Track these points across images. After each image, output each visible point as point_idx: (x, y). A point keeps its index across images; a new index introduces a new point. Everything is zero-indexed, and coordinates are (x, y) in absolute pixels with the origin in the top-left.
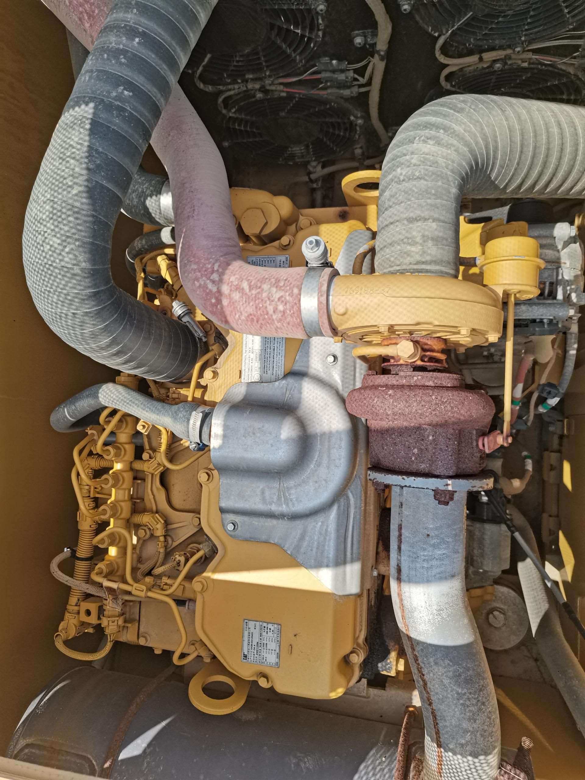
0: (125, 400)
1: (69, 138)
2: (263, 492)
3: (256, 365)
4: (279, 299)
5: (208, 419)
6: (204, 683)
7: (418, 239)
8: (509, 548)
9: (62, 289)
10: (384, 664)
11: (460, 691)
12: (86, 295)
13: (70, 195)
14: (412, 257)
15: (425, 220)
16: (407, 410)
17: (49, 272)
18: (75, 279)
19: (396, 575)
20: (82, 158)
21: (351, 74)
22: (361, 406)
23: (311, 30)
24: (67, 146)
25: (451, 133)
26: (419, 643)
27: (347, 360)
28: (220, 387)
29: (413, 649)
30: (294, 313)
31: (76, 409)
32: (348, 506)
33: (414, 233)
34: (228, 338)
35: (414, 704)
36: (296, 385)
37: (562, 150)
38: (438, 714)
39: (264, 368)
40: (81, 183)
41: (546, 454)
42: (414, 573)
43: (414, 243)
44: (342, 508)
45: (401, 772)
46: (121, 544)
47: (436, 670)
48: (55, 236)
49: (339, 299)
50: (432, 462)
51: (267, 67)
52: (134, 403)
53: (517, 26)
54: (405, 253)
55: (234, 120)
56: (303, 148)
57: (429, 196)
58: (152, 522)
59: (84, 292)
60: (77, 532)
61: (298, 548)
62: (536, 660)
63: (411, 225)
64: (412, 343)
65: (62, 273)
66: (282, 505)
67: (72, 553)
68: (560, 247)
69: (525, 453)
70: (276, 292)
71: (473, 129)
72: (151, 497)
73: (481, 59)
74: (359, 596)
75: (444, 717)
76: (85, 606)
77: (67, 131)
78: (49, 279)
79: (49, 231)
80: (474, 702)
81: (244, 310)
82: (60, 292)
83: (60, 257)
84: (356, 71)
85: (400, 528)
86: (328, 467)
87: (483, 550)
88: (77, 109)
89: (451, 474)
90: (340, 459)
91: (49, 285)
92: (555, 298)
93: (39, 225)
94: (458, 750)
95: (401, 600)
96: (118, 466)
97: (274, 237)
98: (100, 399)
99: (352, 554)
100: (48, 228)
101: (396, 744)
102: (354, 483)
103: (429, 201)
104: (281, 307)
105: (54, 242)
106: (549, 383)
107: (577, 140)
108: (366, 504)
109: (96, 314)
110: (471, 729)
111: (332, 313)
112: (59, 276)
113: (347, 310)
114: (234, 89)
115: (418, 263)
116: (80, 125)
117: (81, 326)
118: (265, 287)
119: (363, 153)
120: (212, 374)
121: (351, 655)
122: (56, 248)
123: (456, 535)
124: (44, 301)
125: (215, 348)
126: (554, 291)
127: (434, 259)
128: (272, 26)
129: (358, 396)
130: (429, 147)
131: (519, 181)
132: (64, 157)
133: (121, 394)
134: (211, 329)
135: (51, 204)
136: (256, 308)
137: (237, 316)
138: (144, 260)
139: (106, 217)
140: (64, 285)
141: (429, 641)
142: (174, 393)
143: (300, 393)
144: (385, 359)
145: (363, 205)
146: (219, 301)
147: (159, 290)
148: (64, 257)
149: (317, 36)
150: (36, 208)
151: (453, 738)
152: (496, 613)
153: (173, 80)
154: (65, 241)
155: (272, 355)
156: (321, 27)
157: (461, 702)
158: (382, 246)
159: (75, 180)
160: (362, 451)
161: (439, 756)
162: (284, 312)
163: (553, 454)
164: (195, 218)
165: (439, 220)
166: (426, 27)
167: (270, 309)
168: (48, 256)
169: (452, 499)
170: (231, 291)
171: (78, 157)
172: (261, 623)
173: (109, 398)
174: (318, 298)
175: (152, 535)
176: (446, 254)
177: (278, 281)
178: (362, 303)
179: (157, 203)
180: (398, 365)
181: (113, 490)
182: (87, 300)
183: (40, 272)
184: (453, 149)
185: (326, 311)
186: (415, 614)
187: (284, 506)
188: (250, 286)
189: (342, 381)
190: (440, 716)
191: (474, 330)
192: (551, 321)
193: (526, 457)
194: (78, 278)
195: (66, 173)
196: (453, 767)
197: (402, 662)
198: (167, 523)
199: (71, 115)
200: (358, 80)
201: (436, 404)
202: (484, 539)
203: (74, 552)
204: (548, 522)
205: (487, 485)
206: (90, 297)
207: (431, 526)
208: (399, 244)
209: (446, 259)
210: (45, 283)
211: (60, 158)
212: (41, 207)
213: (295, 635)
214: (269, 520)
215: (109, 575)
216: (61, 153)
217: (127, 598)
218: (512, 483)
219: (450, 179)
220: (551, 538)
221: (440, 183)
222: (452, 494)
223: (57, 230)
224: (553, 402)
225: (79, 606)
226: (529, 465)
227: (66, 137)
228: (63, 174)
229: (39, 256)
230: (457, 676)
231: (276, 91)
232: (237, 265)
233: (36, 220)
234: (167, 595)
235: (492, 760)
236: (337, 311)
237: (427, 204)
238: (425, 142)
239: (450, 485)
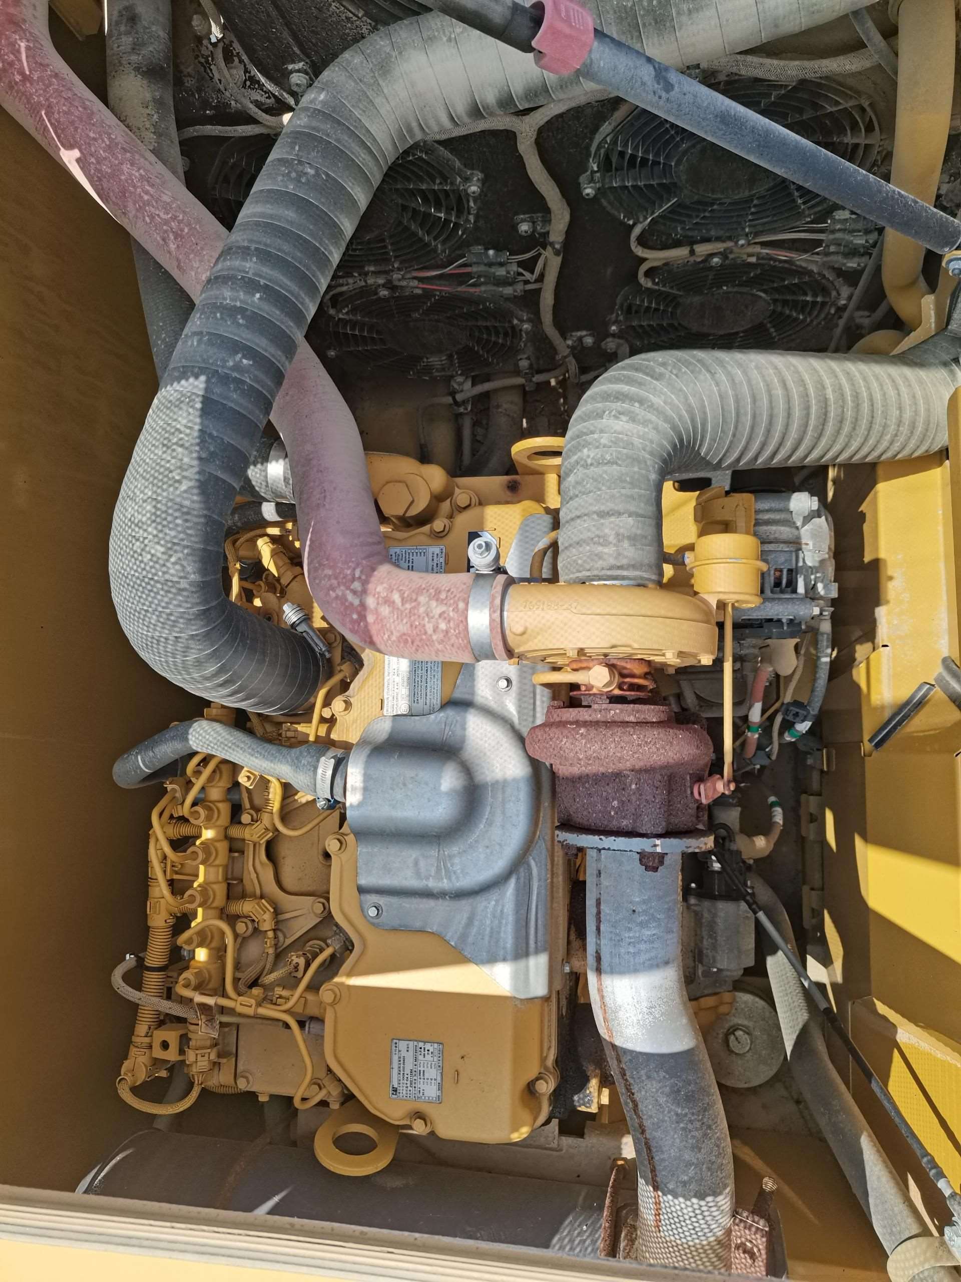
0: (226, 743)
1: (175, 420)
2: (416, 863)
3: (404, 691)
4: (440, 615)
5: (341, 767)
6: (334, 1134)
7: (612, 539)
8: (753, 936)
9: (163, 608)
10: (581, 1096)
11: (679, 1111)
12: (193, 614)
13: (178, 492)
14: (604, 560)
15: (620, 514)
16: (603, 753)
17: (149, 587)
18: (182, 596)
19: (595, 964)
20: (192, 445)
21: (514, 268)
22: (546, 748)
23: (460, 212)
24: (173, 430)
25: (649, 406)
26: (626, 1051)
27: (525, 684)
28: (355, 721)
29: (619, 1061)
30: (459, 633)
31: (155, 757)
32: (530, 879)
33: (607, 531)
34: (364, 656)
35: (624, 1156)
36: (458, 718)
37: (789, 415)
38: (653, 1144)
39: (413, 696)
40: (192, 477)
41: (804, 797)
42: (617, 960)
43: (606, 544)
44: (522, 879)
45: (608, 1242)
46: (214, 945)
47: (649, 1086)
48: (158, 543)
49: (516, 616)
50: (637, 816)
51: (396, 257)
52: (238, 746)
53: (738, 216)
54: (596, 555)
55: (345, 322)
56: (444, 358)
57: (624, 485)
58: (256, 910)
59: (191, 611)
60: (145, 931)
61: (464, 937)
62: (798, 1102)
63: (602, 521)
64: (606, 670)
65: (166, 588)
66: (442, 879)
67: (137, 961)
68: (799, 524)
69: (772, 799)
70: (437, 606)
71: (676, 401)
72: (254, 876)
73: (692, 252)
74: (546, 999)
75: (661, 1147)
76: (161, 1035)
77: (172, 411)
78: (148, 595)
79: (150, 537)
80: (698, 1124)
81: (395, 628)
82: (160, 612)
83: (164, 569)
84: (520, 264)
85: (598, 903)
86: (503, 827)
87: (716, 940)
88: (183, 382)
89: (660, 830)
90: (518, 816)
91: (147, 603)
92: (795, 591)
93: (137, 529)
94: (680, 1190)
95: (602, 997)
96: (208, 834)
97: (424, 519)
98: (191, 743)
99: (536, 942)
100: (149, 533)
101: (601, 1208)
102: (537, 847)
103: (623, 491)
104: (443, 626)
105: (156, 550)
106: (795, 701)
107: (808, 401)
108: (553, 874)
109: (204, 636)
110: (695, 1161)
111: (507, 632)
112: (162, 593)
113: (526, 628)
114: (347, 284)
115: (611, 568)
116: (188, 403)
117: (184, 652)
118: (422, 599)
119: (531, 366)
120: (343, 705)
121: (538, 1082)
122: (159, 558)
123: (669, 909)
124: (138, 622)
125: (346, 669)
126: (794, 580)
127: (633, 563)
128: (404, 208)
129: (542, 736)
130: (621, 425)
131: (736, 455)
132: (170, 444)
133: (220, 735)
134: (335, 640)
135: (154, 503)
136: (411, 626)
137: (386, 636)
138: (238, 543)
139: (220, 514)
140: (167, 603)
141: (638, 1049)
142: (289, 730)
143: (464, 728)
144: (574, 687)
145: (540, 474)
146: (363, 617)
147: (257, 583)
148: (168, 568)
149: (467, 221)
150: (133, 508)
151: (673, 1175)
152: (739, 1033)
153: (299, 336)
154: (170, 549)
155: (424, 677)
156: (473, 211)
157: (682, 1125)
158: (567, 545)
159: (185, 473)
160: (546, 804)
161: (656, 1204)
162: (447, 632)
163: (811, 798)
164: (327, 506)
165: (638, 515)
166: (616, 213)
167: (429, 628)
168: (148, 568)
169: (662, 863)
170: (378, 604)
171: (187, 445)
172: (416, 1043)
173: (204, 740)
174: (490, 615)
175: (256, 930)
176: (647, 555)
177: (438, 592)
178: (543, 621)
179: (263, 474)
180: (590, 695)
181: (202, 868)
182: (194, 619)
183: (136, 586)
184: (650, 426)
185: (499, 630)
186: (621, 1014)
187: (445, 881)
188: (403, 599)
189: (519, 712)
190: (656, 1147)
191: (681, 652)
192: (791, 622)
193: (773, 805)
194: (185, 593)
195: (172, 464)
196: (675, 1214)
197: (606, 1092)
198: (277, 912)
199: (176, 391)
200: (523, 275)
201: (639, 745)
202: (715, 922)
203: (140, 961)
204: (810, 899)
205: (706, 844)
206: (198, 615)
207: (637, 899)
208: (588, 544)
209: (646, 561)
210: (142, 600)
211: (164, 445)
212: (140, 506)
213: (462, 1057)
214: (425, 900)
215: (199, 987)
216: (165, 439)
217: (225, 1019)
218: (754, 841)
219: (649, 463)
220: (814, 921)
221: (636, 469)
222: (662, 857)
223: (161, 535)
224: (803, 727)
225: (151, 1036)
226: (778, 816)
227: (171, 418)
228: (168, 465)
229: (135, 567)
230: (675, 1092)
231: (406, 287)
232: (384, 570)
233: (133, 522)
234: (285, 1011)
235: (723, 1202)
236: (514, 630)
237: (622, 495)
238: (616, 417)
239: (660, 845)
